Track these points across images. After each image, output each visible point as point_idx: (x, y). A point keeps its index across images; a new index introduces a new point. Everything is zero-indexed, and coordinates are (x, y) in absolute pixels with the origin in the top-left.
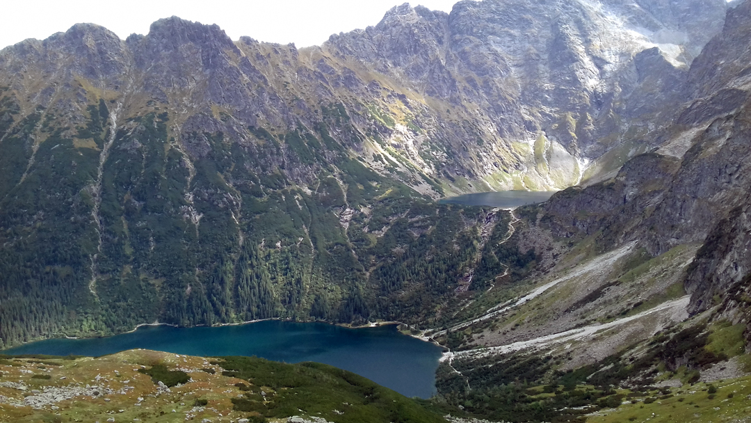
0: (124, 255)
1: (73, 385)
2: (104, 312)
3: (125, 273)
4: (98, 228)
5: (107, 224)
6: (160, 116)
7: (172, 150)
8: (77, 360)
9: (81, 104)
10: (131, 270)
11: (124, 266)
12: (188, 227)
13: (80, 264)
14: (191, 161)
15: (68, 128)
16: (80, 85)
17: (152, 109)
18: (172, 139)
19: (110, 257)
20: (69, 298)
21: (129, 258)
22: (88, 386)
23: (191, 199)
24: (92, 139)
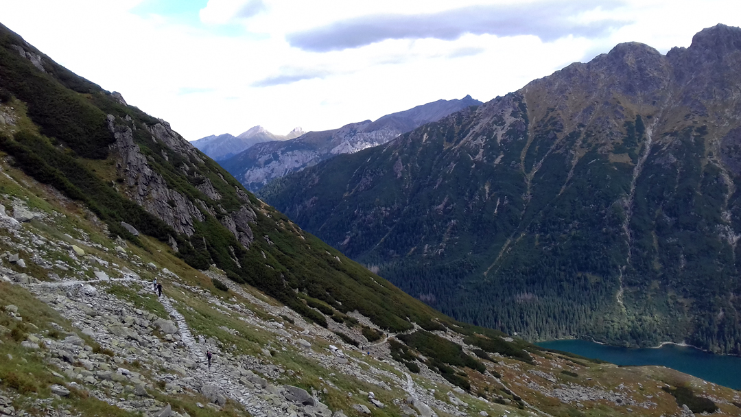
0: (653, 270)
1: (597, 388)
2: (630, 324)
3: (652, 288)
4: (628, 240)
5: (637, 237)
6: (699, 130)
7: (709, 165)
8: (602, 365)
9: (619, 121)
10: (660, 285)
11: (652, 281)
12: (723, 247)
13: (608, 273)
14: (731, 177)
15: (604, 144)
16: (619, 102)
17: (690, 122)
18: (710, 154)
19: (638, 270)
20: (597, 304)
21: (657, 273)
22: (612, 392)
23: (728, 217)
24: (627, 154)
